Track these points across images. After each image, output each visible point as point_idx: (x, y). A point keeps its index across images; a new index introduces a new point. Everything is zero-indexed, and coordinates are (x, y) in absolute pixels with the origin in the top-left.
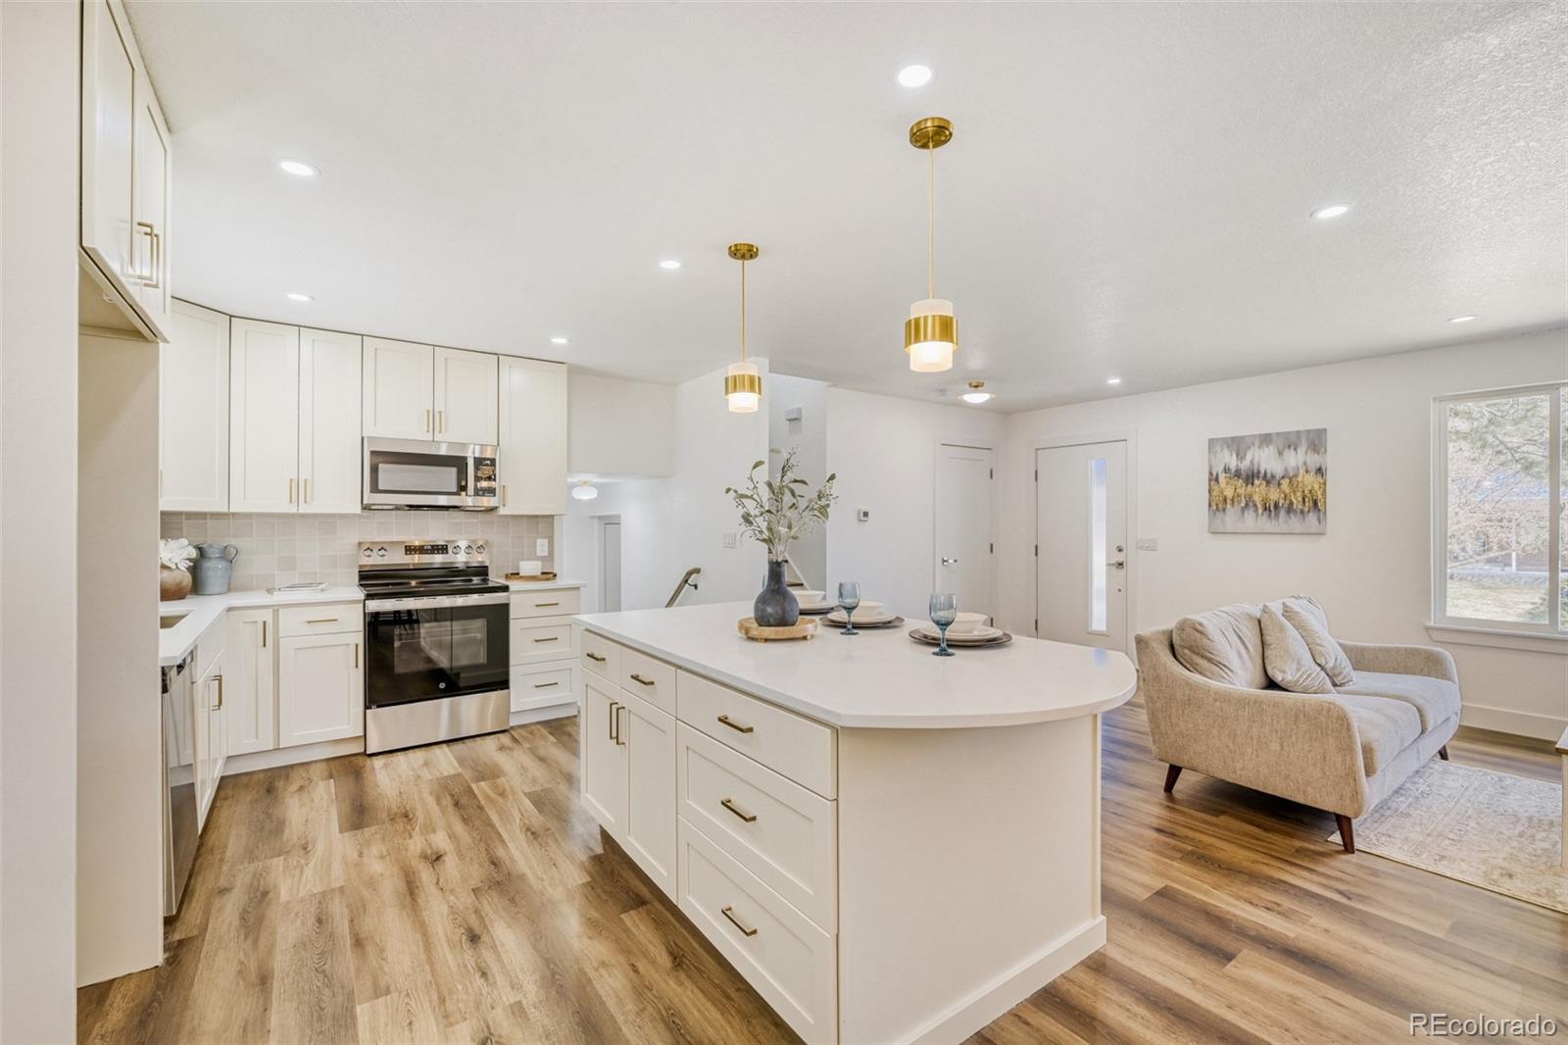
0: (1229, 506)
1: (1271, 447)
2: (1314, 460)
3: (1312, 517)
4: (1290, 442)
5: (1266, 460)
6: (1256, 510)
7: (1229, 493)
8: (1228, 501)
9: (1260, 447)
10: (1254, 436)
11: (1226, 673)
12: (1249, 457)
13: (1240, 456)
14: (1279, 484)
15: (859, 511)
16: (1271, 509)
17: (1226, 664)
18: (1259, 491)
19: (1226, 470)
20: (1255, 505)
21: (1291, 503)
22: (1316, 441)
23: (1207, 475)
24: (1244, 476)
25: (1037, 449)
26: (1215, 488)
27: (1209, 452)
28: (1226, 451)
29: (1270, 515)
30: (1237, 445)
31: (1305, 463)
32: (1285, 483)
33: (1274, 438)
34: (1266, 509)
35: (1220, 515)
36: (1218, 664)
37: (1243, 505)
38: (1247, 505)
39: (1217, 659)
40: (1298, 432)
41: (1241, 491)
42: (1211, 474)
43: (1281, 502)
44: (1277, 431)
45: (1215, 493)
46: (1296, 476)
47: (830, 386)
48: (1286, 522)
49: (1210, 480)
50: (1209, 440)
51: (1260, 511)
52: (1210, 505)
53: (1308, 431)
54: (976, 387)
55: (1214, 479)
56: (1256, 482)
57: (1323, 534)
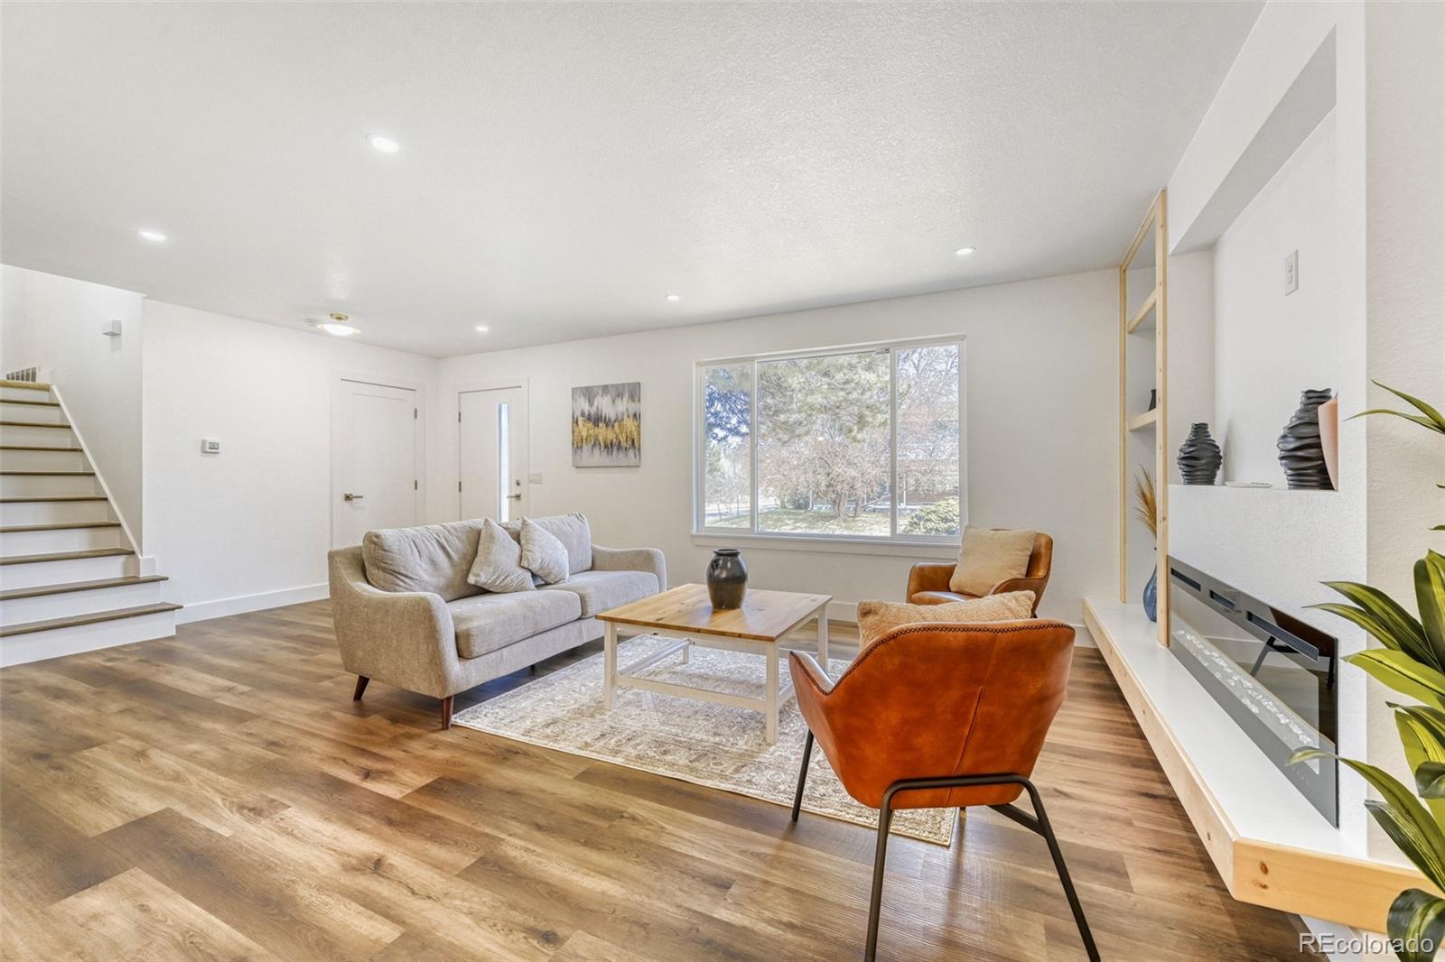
0: (584, 445)
1: (609, 396)
2: (632, 407)
3: (631, 453)
4: (618, 391)
5: (605, 406)
6: (600, 448)
7: (584, 434)
8: (584, 441)
9: (602, 396)
10: (599, 386)
11: (402, 581)
12: (596, 404)
13: (591, 404)
14: (613, 426)
15: (204, 442)
16: (609, 447)
17: (404, 572)
18: (603, 433)
19: (583, 414)
20: (600, 444)
21: (620, 442)
22: (634, 391)
23: (571, 419)
24: (593, 419)
25: (460, 393)
26: (576, 429)
27: (573, 398)
28: (582, 398)
29: (608, 452)
30: (589, 393)
31: (627, 410)
32: (616, 424)
33: (610, 388)
34: (606, 446)
35: (579, 452)
36: (395, 573)
37: (592, 443)
38: (595, 443)
39: (391, 567)
40: (624, 384)
41: (591, 432)
42: (573, 418)
43: (615, 441)
44: (611, 383)
45: (576, 434)
46: (622, 420)
47: (145, 298)
48: (617, 457)
49: (573, 423)
50: (573, 389)
51: (602, 448)
52: (573, 444)
53: (629, 384)
54: (339, 318)
55: (576, 422)
56: (600, 425)
57: (638, 466)
